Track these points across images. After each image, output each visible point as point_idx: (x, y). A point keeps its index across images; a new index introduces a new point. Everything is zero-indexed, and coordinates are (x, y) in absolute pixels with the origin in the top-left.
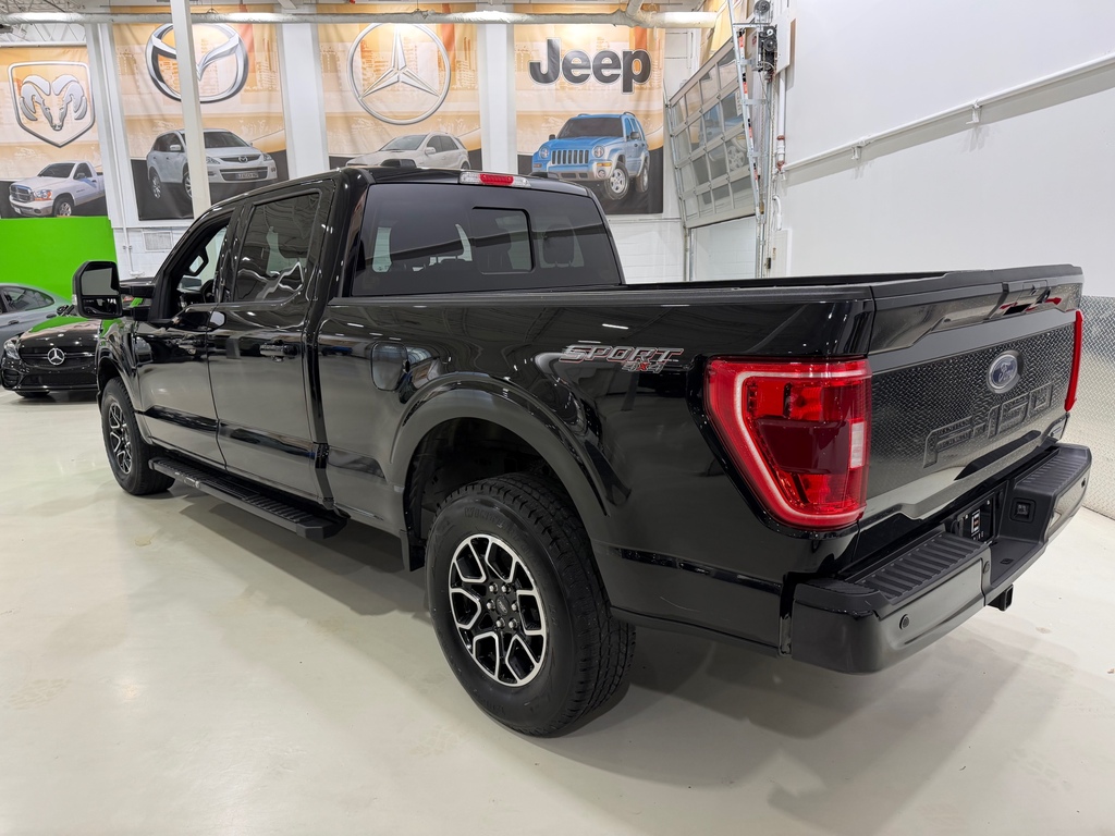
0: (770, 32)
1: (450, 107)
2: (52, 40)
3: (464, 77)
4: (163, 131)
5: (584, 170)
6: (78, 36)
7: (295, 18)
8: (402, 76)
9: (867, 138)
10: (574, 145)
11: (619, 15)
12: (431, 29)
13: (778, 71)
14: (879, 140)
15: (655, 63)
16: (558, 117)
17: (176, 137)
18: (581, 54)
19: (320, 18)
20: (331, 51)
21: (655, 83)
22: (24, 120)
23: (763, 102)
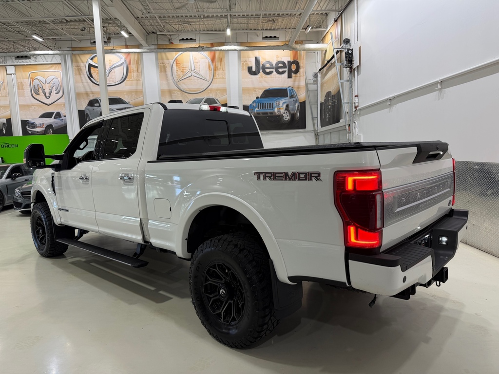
0: (350, 52)
1: (214, 86)
2: (47, 61)
3: (219, 73)
4: (92, 98)
5: (271, 111)
6: (58, 59)
7: (148, 50)
8: (193, 73)
9: (393, 95)
10: (267, 101)
11: (286, 46)
12: (206, 54)
13: (354, 68)
14: (398, 96)
15: (301, 65)
16: (260, 89)
17: (97, 100)
18: (269, 63)
19: (159, 50)
20: (163, 63)
21: (302, 74)
22: (34, 94)
23: (348, 81)
